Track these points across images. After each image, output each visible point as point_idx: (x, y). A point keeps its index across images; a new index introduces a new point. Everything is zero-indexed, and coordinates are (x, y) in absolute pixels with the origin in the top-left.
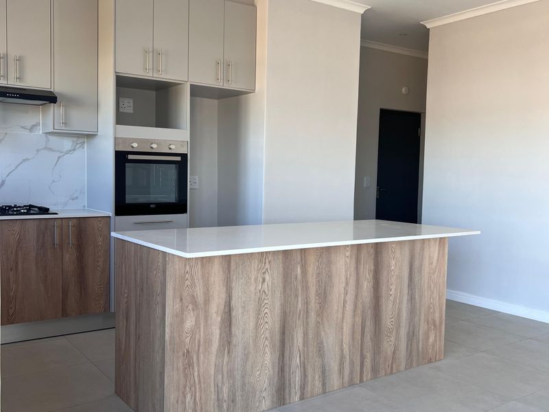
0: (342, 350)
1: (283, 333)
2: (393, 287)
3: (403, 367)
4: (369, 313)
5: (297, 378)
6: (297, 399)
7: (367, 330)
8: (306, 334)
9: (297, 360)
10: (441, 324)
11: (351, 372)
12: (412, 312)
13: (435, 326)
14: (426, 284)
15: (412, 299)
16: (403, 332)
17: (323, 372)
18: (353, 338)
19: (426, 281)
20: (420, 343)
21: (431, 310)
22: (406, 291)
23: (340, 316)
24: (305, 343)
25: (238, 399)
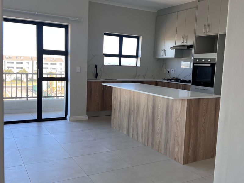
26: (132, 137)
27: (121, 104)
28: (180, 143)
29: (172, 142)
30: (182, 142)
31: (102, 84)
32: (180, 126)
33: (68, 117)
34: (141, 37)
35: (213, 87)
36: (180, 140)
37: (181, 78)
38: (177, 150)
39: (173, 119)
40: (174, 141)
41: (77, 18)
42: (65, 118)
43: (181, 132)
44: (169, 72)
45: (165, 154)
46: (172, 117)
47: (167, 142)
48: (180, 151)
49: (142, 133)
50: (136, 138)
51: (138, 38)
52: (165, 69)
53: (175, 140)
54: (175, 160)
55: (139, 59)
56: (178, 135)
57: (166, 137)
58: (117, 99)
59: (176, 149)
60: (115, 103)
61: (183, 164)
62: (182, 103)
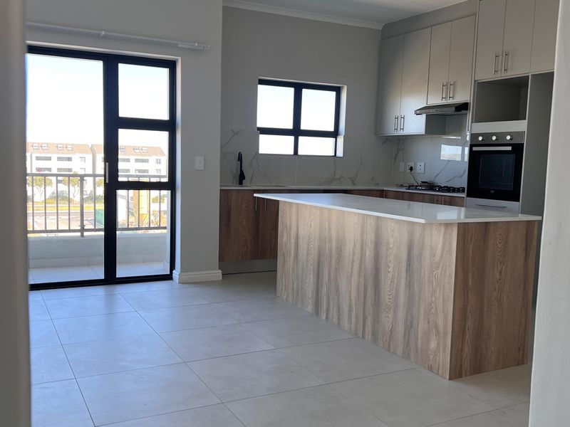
0: (350, 300)
1: (319, 265)
2: (391, 265)
3: (400, 352)
4: (370, 280)
5: (325, 303)
6: (324, 318)
7: (369, 294)
8: (329, 273)
9: (324, 290)
10: (445, 334)
11: (357, 324)
12: (411, 299)
13: (438, 332)
14: (426, 277)
15: (410, 285)
16: (401, 315)
17: (339, 309)
18: (358, 296)
19: (427, 273)
20: (419, 340)
21: (433, 311)
22: (403, 274)
23: (350, 271)
24: (329, 279)
25: (300, 294)
26: (327, 318)
27: (300, 240)
28: (441, 328)
29: (422, 326)
30: (445, 326)
31: (255, 195)
32: (440, 289)
33: (176, 273)
34: (345, 87)
35: (519, 201)
36: (440, 322)
37: (442, 182)
38: (436, 345)
39: (424, 273)
40: (426, 326)
41: (196, 45)
42: (168, 277)
43: (444, 301)
44: (411, 169)
45: (406, 356)
46: (421, 267)
47: (410, 326)
48: (441, 347)
49: (350, 306)
50: (335, 320)
51: (338, 90)
52: (403, 161)
53: (428, 322)
54: (430, 369)
55: (341, 140)
56: (436, 310)
57: (407, 315)
58: (290, 229)
59: (433, 344)
60: (285, 239)
61: (450, 379)
62: (445, 233)
